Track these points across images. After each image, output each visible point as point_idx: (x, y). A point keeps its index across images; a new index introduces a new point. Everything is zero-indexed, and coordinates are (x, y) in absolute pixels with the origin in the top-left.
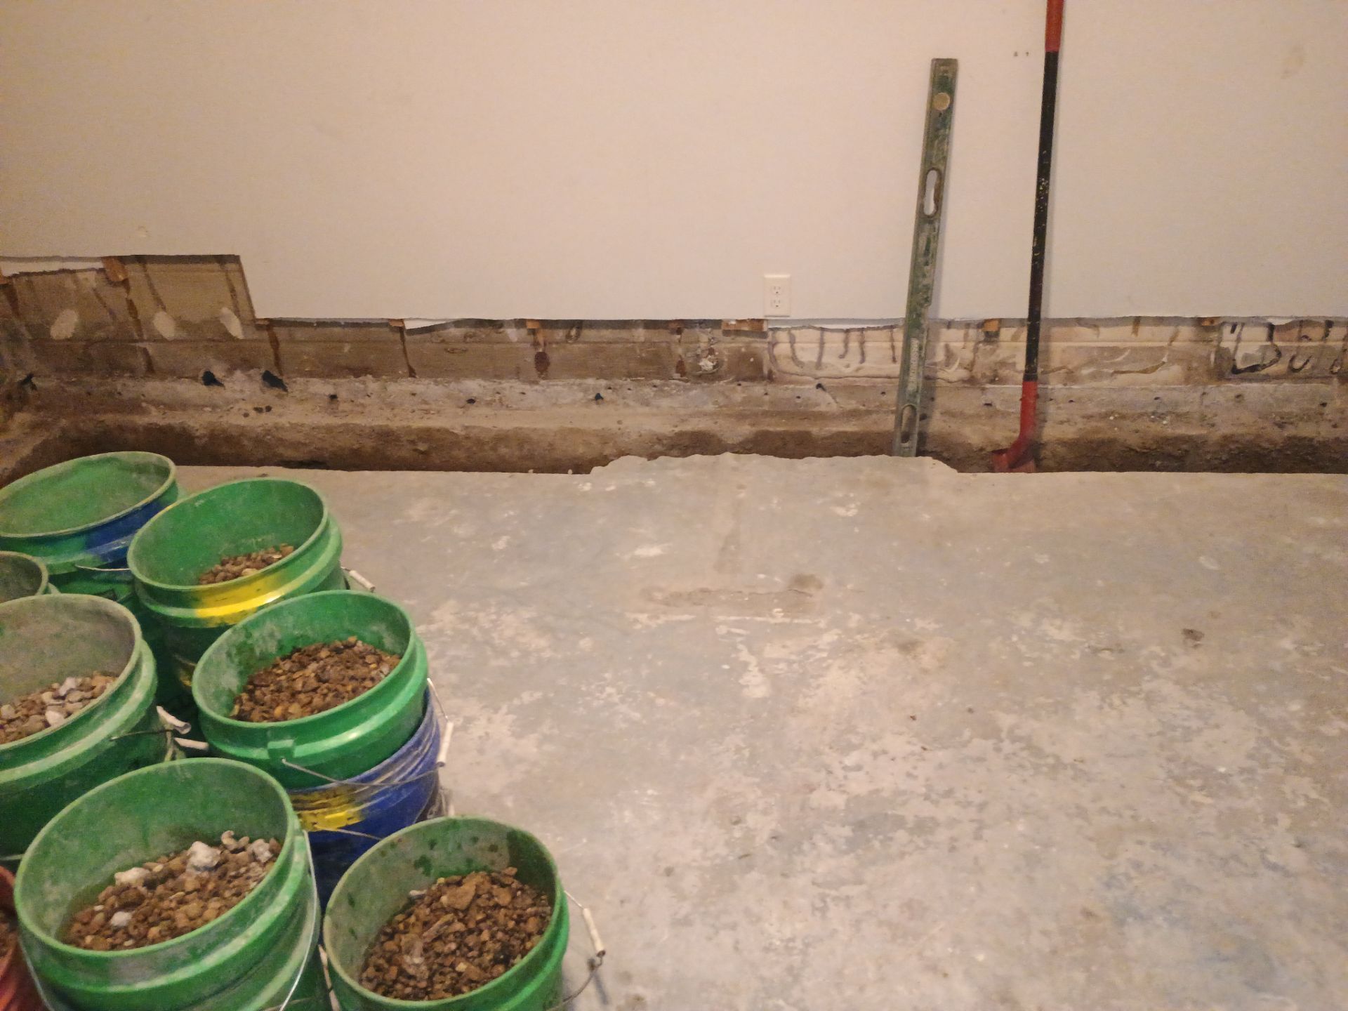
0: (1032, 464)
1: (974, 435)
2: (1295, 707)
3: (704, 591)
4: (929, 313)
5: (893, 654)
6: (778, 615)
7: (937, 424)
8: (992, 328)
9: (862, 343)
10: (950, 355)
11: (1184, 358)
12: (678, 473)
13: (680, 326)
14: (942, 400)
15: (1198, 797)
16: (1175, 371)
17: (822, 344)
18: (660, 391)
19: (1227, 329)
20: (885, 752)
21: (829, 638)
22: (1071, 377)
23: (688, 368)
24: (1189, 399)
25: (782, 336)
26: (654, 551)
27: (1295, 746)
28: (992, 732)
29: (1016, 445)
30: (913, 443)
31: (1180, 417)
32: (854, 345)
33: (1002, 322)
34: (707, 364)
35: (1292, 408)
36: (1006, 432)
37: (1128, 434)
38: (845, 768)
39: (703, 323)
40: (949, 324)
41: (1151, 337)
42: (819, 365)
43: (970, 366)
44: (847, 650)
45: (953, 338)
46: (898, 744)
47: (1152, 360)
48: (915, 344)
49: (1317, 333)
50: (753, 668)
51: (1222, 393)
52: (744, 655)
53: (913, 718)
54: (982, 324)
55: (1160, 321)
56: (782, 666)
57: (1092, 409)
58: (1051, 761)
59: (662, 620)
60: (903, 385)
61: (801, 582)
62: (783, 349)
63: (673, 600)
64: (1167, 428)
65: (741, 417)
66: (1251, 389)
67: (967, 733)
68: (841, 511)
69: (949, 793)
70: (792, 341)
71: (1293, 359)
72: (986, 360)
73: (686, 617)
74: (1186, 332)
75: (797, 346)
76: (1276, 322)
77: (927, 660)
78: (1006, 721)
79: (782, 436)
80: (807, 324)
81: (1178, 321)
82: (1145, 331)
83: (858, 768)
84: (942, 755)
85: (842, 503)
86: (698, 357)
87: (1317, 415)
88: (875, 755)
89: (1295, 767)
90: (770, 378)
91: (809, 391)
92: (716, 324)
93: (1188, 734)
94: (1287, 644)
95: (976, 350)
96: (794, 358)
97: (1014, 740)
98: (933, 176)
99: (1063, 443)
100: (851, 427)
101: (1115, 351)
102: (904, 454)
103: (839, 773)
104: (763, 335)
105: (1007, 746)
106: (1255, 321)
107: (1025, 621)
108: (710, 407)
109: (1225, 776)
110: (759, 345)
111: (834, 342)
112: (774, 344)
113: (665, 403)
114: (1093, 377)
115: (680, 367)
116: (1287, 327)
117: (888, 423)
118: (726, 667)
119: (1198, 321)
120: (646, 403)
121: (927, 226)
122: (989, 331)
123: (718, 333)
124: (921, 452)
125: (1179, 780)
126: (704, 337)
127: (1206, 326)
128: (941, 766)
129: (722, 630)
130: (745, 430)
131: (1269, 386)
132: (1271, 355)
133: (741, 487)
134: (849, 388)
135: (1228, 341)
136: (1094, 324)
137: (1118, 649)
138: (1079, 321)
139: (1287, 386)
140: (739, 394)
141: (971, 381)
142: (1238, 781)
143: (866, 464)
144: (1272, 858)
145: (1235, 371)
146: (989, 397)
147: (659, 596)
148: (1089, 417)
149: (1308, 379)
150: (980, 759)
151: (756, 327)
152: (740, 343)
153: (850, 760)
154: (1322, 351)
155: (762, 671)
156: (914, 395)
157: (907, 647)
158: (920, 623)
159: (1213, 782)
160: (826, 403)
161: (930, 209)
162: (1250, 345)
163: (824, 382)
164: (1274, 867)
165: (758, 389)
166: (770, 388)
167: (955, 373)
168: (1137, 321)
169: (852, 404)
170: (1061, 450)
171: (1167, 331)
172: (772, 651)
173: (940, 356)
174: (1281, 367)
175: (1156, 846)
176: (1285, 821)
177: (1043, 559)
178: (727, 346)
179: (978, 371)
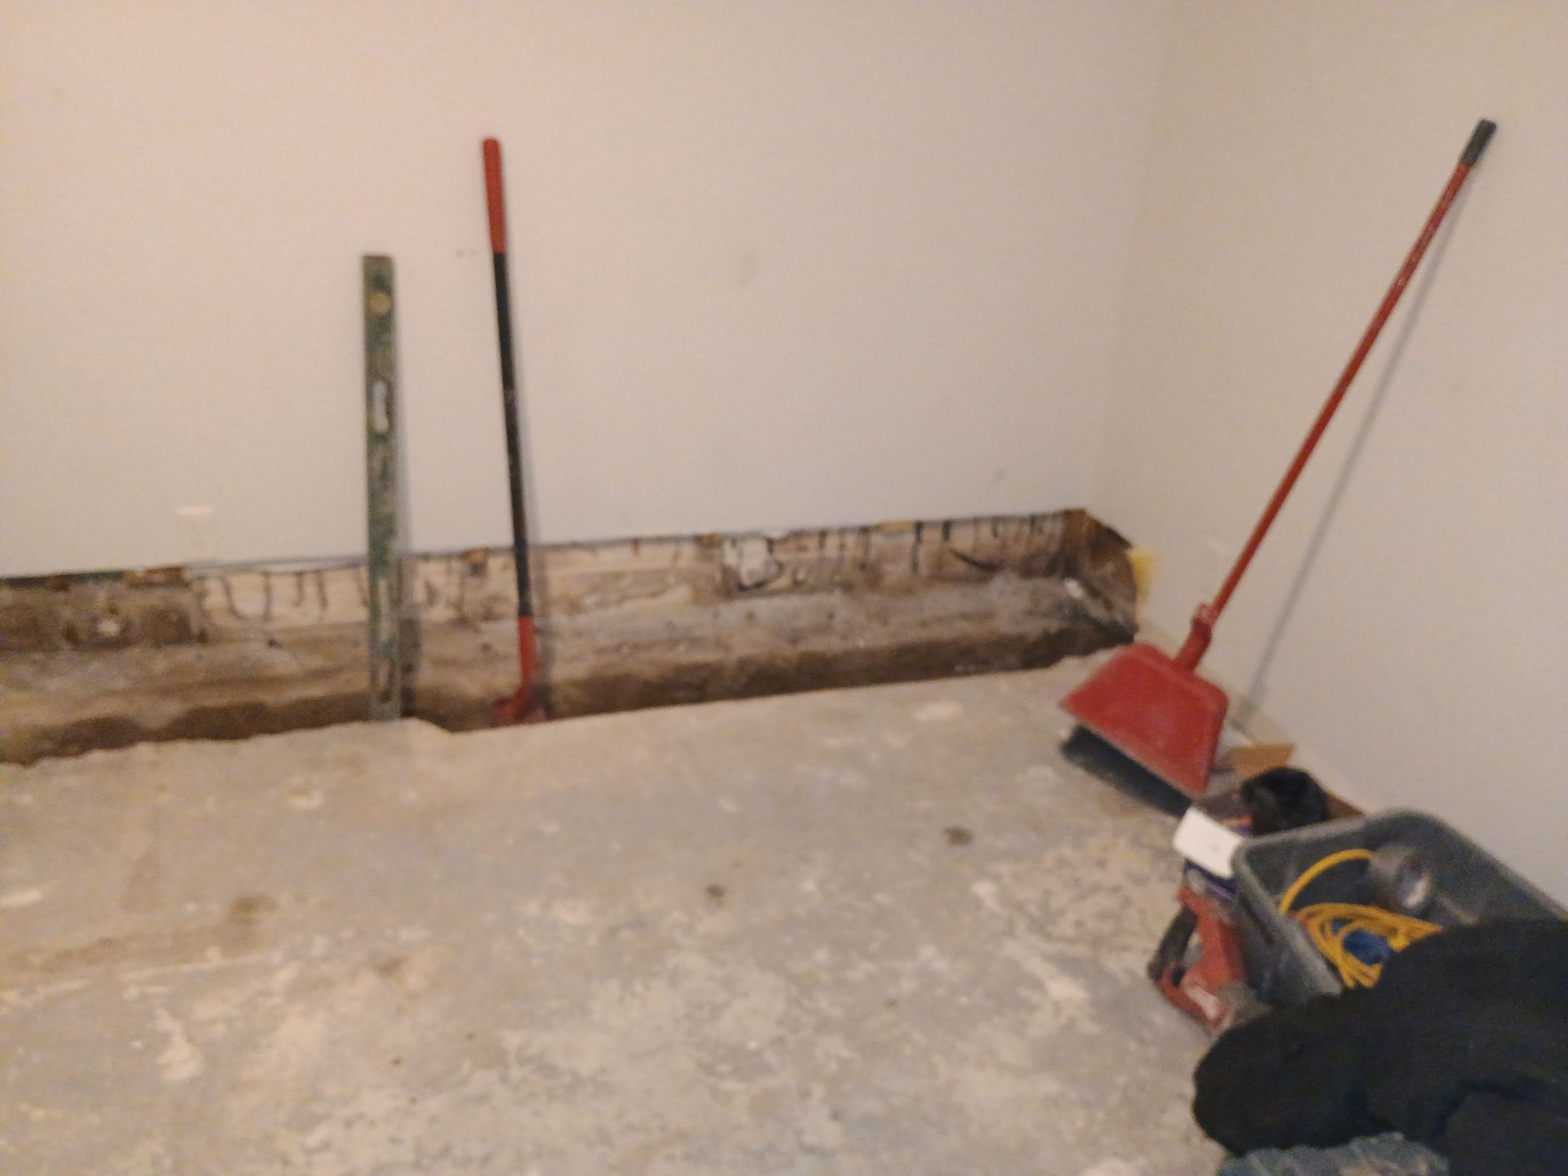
0: (541, 712)
1: (472, 685)
2: (822, 956)
3: (106, 943)
4: (396, 546)
5: (370, 981)
6: (214, 957)
7: (426, 677)
8: (478, 558)
9: (321, 585)
10: (432, 594)
11: (689, 578)
12: (71, 781)
13: (64, 582)
14: (430, 647)
15: (730, 1085)
16: (680, 594)
17: (268, 590)
18: (43, 669)
19: (727, 546)
20: (360, 1117)
21: (284, 976)
22: (574, 607)
23: (82, 636)
24: (701, 621)
25: (213, 585)
26: (31, 896)
27: (823, 1002)
28: (496, 1058)
29: (520, 693)
30: (395, 703)
31: (695, 642)
32: (310, 589)
33: (488, 552)
34: (110, 628)
35: (803, 622)
36: (506, 678)
37: (644, 666)
38: (309, 1152)
39: (99, 577)
40: (426, 557)
41: (654, 558)
42: (267, 616)
43: (458, 605)
44: (310, 988)
45: (433, 573)
46: (376, 1103)
47: (656, 584)
48: (382, 584)
49: (812, 543)
50: (179, 1039)
51: (733, 612)
52: (166, 1023)
53: (397, 1062)
54: (465, 555)
55: (660, 540)
56: (220, 1028)
57: (603, 641)
58: (567, 1079)
59: (42, 992)
60: (373, 635)
61: (246, 907)
62: (215, 599)
63: (61, 963)
64: (685, 655)
65: (166, 692)
66: (761, 606)
67: (466, 1066)
68: (302, 803)
69: (445, 1152)
70: (228, 590)
71: (795, 572)
72: (475, 596)
73: (75, 985)
74: (689, 551)
75: (235, 596)
76: (776, 534)
77: (414, 980)
78: (512, 1040)
79: (223, 712)
80: (245, 568)
81: (677, 540)
82: (646, 551)
83: (325, 1146)
84: (433, 1104)
85: (302, 792)
86: (95, 620)
87: (823, 629)
88: (348, 1124)
89: (824, 1025)
90: (203, 638)
91: (257, 649)
92: (117, 576)
93: (716, 1011)
94: (809, 885)
95: (462, 584)
96: (233, 611)
97: (523, 1061)
98: (380, 389)
99: (574, 684)
100: (316, 691)
101: (618, 576)
102: (382, 717)
103: (298, 1158)
104: (186, 585)
105: (516, 1073)
106: (753, 535)
107: (532, 908)
108: (121, 683)
109: (757, 1053)
110: (184, 599)
111: (284, 588)
112: (202, 595)
113: (53, 684)
114: (601, 605)
115: (71, 636)
116: (784, 540)
117: (358, 682)
118: (137, 1044)
119: (698, 540)
120: (23, 686)
121: (380, 447)
122: (474, 563)
123: (120, 586)
124: (408, 712)
125: (709, 1069)
126: (101, 595)
127: (707, 543)
128: (434, 1119)
129: (132, 993)
130: (173, 708)
131: (777, 602)
132: (774, 570)
133: (161, 788)
134: (308, 642)
135: (730, 557)
136: (592, 547)
137: (639, 923)
138: (575, 546)
139: (794, 602)
140: (161, 662)
141: (462, 622)
142: (770, 1057)
143: (336, 739)
144: (809, 1139)
145: (742, 588)
146: (485, 638)
147: (36, 960)
148: (600, 651)
149: (813, 590)
150: (483, 1098)
151: (174, 576)
152: (155, 598)
153: (313, 1139)
154: (821, 561)
155: (190, 1040)
156: (390, 644)
157: (389, 968)
158: (405, 935)
159: (746, 1063)
160: (283, 663)
161: (381, 424)
162: (751, 562)
163: (279, 638)
164: (810, 1150)
165: (187, 654)
166: (205, 652)
167: (440, 613)
168: (636, 543)
169: (316, 662)
170: (574, 692)
171: (667, 551)
172: (205, 1009)
173: (420, 595)
174: (784, 582)
175: (688, 1158)
176: (818, 1091)
177: (551, 828)
178: (136, 604)
179: (468, 609)
